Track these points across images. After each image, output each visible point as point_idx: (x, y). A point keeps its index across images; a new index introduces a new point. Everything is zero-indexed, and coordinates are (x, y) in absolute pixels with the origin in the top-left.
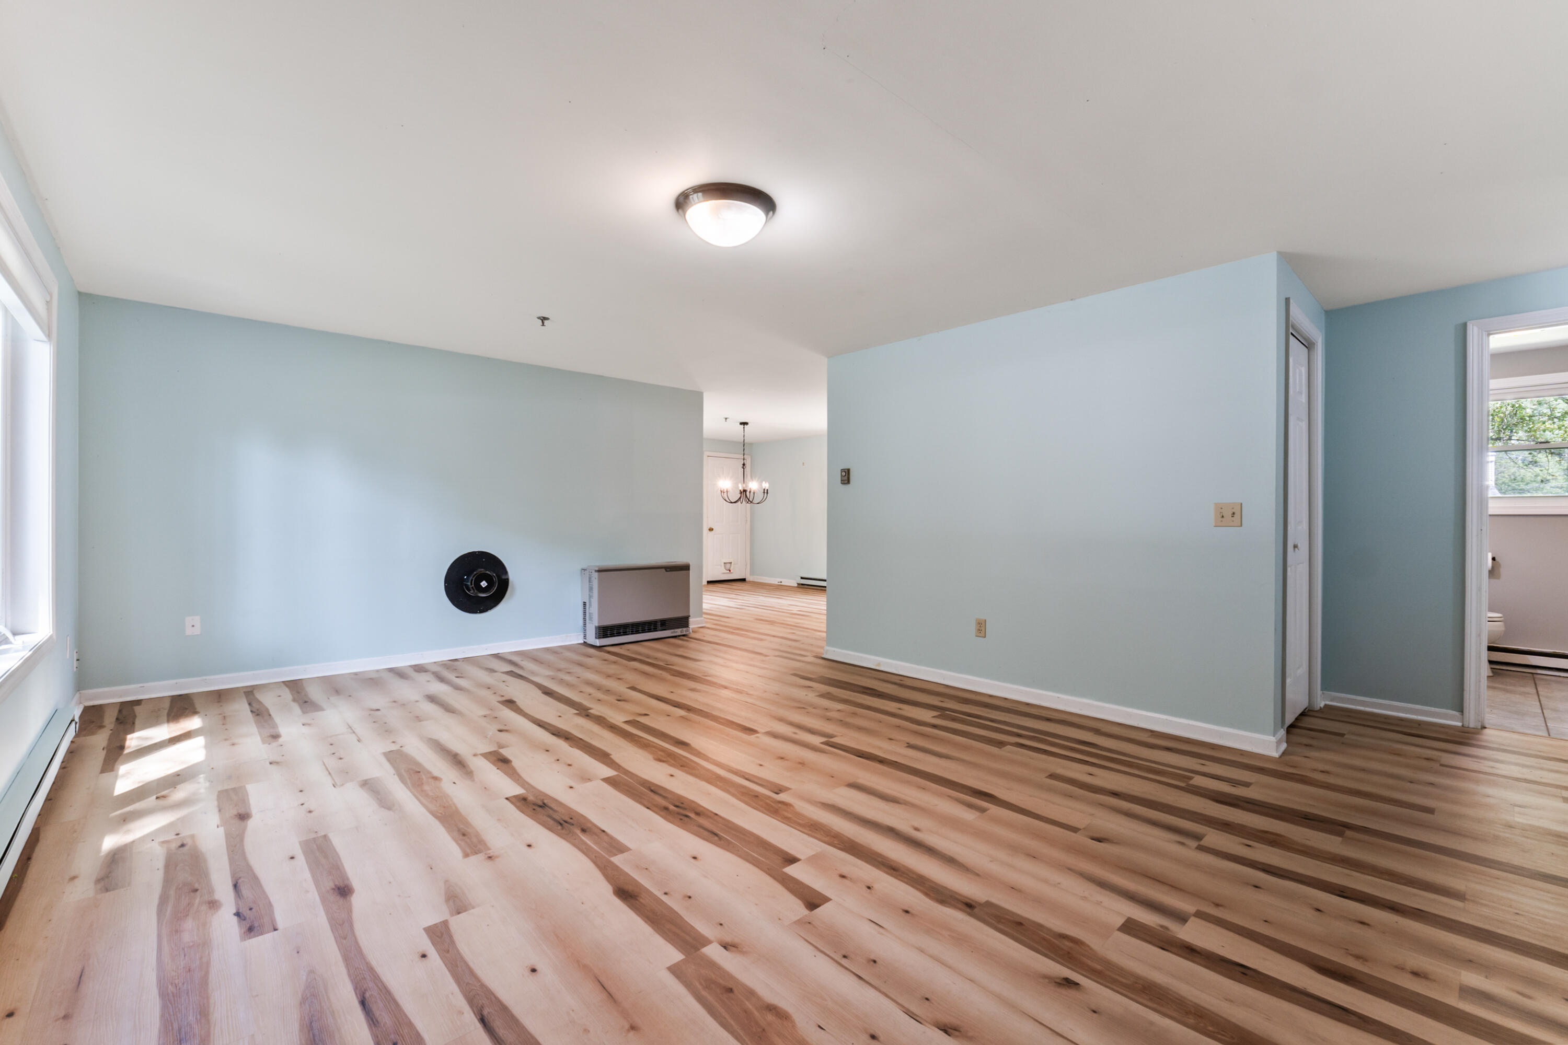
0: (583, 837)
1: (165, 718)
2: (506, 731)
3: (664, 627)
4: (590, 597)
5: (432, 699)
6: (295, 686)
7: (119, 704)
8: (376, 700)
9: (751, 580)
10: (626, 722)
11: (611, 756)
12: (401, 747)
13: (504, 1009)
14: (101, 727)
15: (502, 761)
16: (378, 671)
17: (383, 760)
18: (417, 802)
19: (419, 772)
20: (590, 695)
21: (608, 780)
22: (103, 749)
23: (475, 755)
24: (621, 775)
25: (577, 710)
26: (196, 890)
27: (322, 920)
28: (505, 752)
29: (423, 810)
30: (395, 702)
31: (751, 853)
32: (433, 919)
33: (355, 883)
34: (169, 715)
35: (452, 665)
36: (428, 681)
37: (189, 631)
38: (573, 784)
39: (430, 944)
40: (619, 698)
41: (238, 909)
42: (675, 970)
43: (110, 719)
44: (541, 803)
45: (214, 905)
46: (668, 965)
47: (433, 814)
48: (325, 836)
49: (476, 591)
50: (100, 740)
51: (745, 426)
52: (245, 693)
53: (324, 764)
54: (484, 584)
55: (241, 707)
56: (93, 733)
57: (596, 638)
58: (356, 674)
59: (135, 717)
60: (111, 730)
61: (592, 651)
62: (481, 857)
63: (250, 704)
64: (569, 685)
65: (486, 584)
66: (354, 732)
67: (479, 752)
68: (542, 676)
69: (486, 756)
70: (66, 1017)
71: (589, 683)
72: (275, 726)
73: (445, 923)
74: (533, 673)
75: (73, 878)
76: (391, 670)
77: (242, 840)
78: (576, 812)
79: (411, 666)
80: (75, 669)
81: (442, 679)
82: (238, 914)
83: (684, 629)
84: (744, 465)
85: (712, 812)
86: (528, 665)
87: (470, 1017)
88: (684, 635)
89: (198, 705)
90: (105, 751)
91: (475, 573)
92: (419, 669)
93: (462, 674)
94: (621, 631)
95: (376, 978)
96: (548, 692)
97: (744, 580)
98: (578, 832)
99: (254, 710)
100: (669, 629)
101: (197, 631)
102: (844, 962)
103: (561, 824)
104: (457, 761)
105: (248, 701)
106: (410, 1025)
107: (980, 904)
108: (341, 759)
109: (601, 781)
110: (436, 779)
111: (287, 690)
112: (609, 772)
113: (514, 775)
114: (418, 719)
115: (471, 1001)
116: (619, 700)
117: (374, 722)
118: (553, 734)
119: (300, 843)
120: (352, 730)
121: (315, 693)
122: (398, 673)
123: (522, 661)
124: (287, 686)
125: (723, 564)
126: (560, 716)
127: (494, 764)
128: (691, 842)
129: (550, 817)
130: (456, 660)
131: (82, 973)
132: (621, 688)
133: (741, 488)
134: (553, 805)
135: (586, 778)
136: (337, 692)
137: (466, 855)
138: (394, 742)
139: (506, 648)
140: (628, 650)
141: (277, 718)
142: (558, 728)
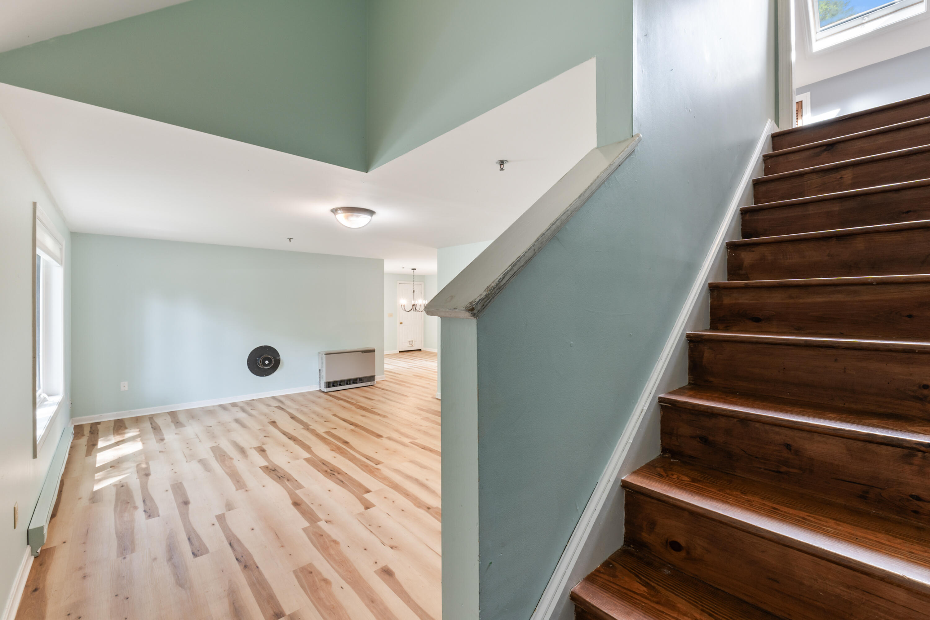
0: (287, 483)
1: (112, 431)
2: (268, 437)
3: (361, 382)
4: (322, 367)
5: (237, 421)
6: (173, 415)
7: (90, 424)
8: (210, 421)
9: (424, 350)
10: (325, 432)
11: (311, 449)
12: (219, 444)
13: (239, 541)
14: (83, 435)
15: (262, 451)
16: (214, 406)
17: (210, 450)
18: (221, 468)
19: (224, 456)
20: (313, 418)
21: (307, 460)
22: (86, 446)
23: (251, 448)
24: (313, 457)
25: (304, 426)
26: (129, 503)
27: (177, 512)
28: (265, 447)
29: (223, 472)
30: (219, 422)
31: (354, 489)
32: (219, 512)
33: (191, 500)
34: (114, 429)
35: (250, 403)
36: (237, 412)
37: (123, 389)
38: (290, 461)
39: (216, 521)
40: (326, 420)
41: (145, 509)
42: (305, 530)
43: (87, 431)
44: (274, 469)
45: (136, 508)
46: (303, 527)
47: (227, 473)
48: (181, 483)
49: (263, 366)
50: (83, 441)
51: (415, 270)
52: (149, 418)
53: (183, 453)
54: (267, 362)
55: (147, 425)
56: (80, 438)
57: (325, 388)
58: (203, 408)
59: (98, 430)
60: (88, 437)
61: (322, 394)
62: (243, 490)
63: (151, 424)
64: (304, 414)
65: (268, 362)
66: (198, 438)
67: (253, 447)
68: (293, 408)
69: (255, 448)
70: (84, 543)
71: (314, 412)
72: (163, 435)
73: (224, 514)
74: (289, 407)
75: (80, 498)
76: (220, 406)
77: (147, 484)
78: (288, 473)
79: (230, 404)
80: (70, 408)
81: (244, 410)
82: (145, 511)
83: (372, 382)
84: (414, 291)
85: (344, 472)
86: (288, 402)
87: (226, 543)
88: (372, 385)
89: (127, 423)
90: (86, 447)
91: (262, 357)
92: (234, 405)
93: (254, 408)
94: (338, 384)
95: (195, 531)
96: (293, 417)
97: (420, 350)
98: (286, 481)
99: (153, 427)
100: (364, 382)
101: (126, 388)
102: (369, 527)
103: (279, 478)
104: (242, 451)
105: (150, 422)
106: (205, 545)
107: (433, 508)
108: (191, 450)
109: (303, 460)
110: (231, 459)
111: (169, 417)
112: (307, 455)
113: (266, 457)
114: (229, 431)
115: (227, 538)
116: (325, 421)
117: (208, 433)
118: (289, 438)
119: (170, 485)
120: (197, 436)
121: (182, 418)
122: (223, 407)
123: (286, 400)
124: (169, 414)
125: (408, 342)
126: (295, 430)
127: (258, 452)
128: (330, 484)
129: (276, 475)
130: (253, 400)
131: (88, 531)
132: (328, 415)
133: (413, 304)
134: (279, 470)
135: (296, 458)
136: (193, 417)
137: (237, 490)
138: (215, 442)
139: (278, 393)
140: (340, 394)
141: (164, 431)
142: (292, 435)
